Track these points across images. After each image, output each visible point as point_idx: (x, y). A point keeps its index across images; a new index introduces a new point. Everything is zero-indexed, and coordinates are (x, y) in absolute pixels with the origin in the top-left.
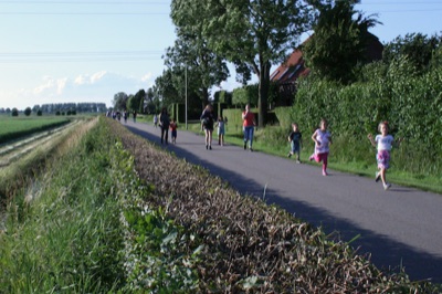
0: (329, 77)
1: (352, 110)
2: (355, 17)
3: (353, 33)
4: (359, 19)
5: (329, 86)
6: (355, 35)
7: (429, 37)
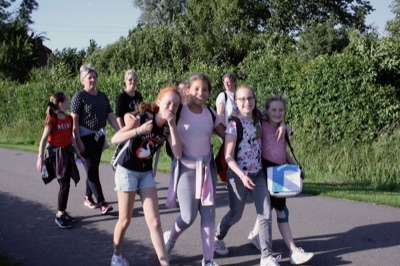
0: (10, 78)
1: (27, 103)
2: (29, 34)
3: (28, 47)
4: (33, 35)
5: (10, 85)
6: (29, 48)
7: (79, 50)
